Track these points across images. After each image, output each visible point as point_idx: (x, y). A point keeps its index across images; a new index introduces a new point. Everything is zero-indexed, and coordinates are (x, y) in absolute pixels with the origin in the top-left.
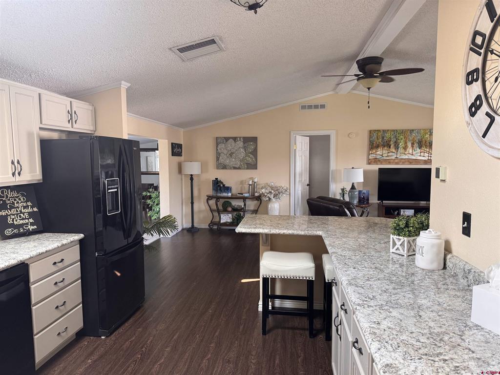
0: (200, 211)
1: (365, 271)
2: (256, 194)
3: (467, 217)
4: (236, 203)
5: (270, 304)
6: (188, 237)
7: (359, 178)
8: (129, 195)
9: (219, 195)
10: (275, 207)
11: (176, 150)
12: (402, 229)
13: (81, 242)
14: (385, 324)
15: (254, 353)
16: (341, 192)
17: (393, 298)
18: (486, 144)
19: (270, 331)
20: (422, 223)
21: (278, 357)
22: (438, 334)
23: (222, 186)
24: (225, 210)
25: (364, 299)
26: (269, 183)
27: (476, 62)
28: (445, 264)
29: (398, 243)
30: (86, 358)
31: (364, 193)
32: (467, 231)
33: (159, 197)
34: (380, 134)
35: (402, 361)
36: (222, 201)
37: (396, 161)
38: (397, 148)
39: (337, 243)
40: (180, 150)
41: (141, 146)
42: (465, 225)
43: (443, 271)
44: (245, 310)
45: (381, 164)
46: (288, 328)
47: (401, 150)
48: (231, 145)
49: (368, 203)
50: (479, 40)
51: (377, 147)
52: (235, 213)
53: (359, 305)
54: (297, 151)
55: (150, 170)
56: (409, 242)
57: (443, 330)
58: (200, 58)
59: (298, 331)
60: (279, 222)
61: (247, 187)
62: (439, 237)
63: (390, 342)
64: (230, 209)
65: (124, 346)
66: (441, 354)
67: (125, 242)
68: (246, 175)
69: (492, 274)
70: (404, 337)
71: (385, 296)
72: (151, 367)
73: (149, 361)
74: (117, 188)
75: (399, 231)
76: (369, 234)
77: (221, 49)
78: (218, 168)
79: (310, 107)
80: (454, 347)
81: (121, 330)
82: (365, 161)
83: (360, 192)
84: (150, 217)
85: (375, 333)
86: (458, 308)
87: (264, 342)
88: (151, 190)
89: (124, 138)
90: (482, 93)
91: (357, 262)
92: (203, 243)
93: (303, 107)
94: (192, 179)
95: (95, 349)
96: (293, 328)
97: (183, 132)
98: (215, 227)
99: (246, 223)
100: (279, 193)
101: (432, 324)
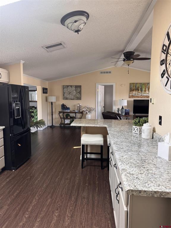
0: (56, 118)
1: (121, 139)
2: (81, 111)
3: (160, 118)
4: (72, 115)
5: (85, 156)
6: (50, 130)
7: (125, 104)
8: (24, 111)
9: (64, 111)
10: (89, 116)
11: (44, 91)
12: (137, 123)
13: (4, 130)
14: (125, 157)
15: (78, 175)
16: (117, 110)
17: (130, 148)
18: (166, 89)
19: (84, 167)
20: (145, 121)
21: (88, 177)
22: (144, 160)
23: (65, 107)
24: (67, 118)
25: (119, 148)
26: (86, 106)
27: (163, 56)
28: (153, 137)
29: (136, 129)
30: (6, 179)
31: (127, 110)
32: (160, 123)
33: (37, 112)
34: (134, 85)
35: (129, 168)
36: (65, 114)
37: (141, 97)
38: (142, 91)
39: (112, 129)
40: (46, 91)
41: (30, 89)
42: (160, 121)
43: (152, 139)
44: (75, 159)
45: (135, 98)
46: (93, 166)
47: (143, 92)
48: (70, 89)
49: (129, 115)
50: (165, 48)
51: (133, 90)
52: (71, 119)
53: (116, 151)
54: (99, 92)
55: (33, 100)
56: (140, 128)
57: (146, 158)
58: (55, 51)
59: (96, 167)
60: (89, 122)
61: (76, 107)
62: (150, 126)
63: (126, 162)
64: (69, 117)
65: (23, 174)
66: (143, 166)
67: (23, 130)
68: (76, 102)
69: (165, 138)
70: (131, 161)
71: (127, 148)
72: (34, 181)
73: (33, 179)
74: (19, 107)
75: (136, 124)
76: (125, 126)
77: (64, 47)
78: (64, 99)
79: (104, 72)
80: (149, 164)
81: (21, 168)
82: (128, 96)
83: (125, 110)
84: (33, 121)
85: (121, 160)
86: (154, 152)
87: (82, 171)
88: (33, 109)
89: (22, 85)
90: (165, 69)
91: (118, 136)
92: (57, 132)
93: (102, 73)
94: (52, 104)
95: (10, 175)
96: (95, 166)
97: (48, 83)
98: (63, 125)
99: (75, 122)
100: (91, 110)
101: (143, 157)
